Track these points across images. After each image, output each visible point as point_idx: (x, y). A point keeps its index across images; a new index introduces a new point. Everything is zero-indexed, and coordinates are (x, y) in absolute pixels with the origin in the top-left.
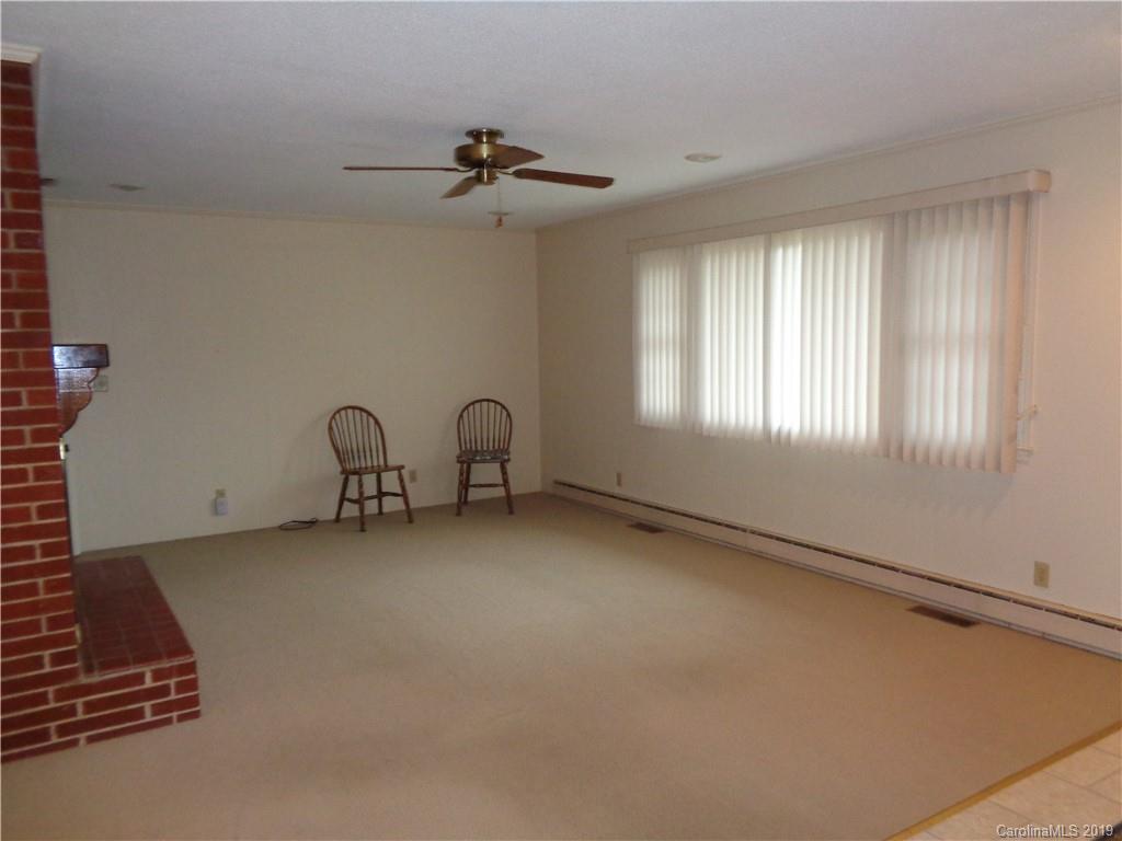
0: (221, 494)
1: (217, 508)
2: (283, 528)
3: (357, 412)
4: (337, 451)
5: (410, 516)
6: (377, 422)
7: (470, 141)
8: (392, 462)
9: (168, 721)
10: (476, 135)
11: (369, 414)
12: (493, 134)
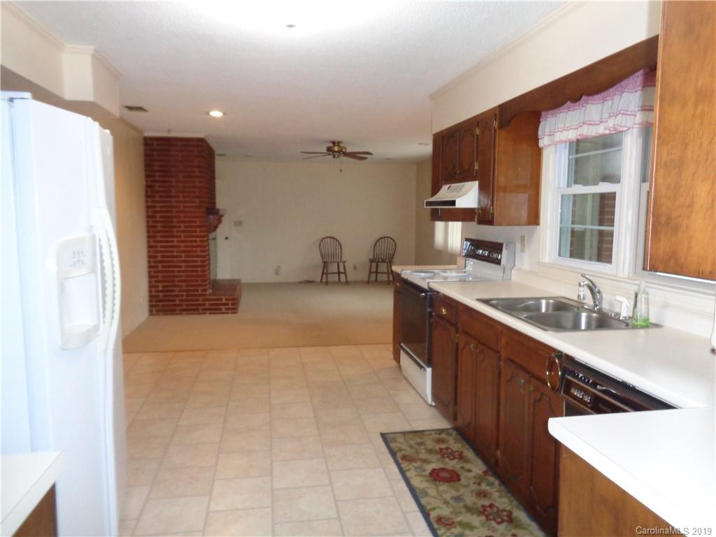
0: (279, 267)
1: (277, 273)
2: (300, 283)
3: (332, 239)
4: (321, 254)
5: (347, 283)
6: (340, 244)
7: (331, 145)
8: (343, 260)
9: (228, 313)
10: (334, 143)
11: (337, 240)
12: (339, 142)
